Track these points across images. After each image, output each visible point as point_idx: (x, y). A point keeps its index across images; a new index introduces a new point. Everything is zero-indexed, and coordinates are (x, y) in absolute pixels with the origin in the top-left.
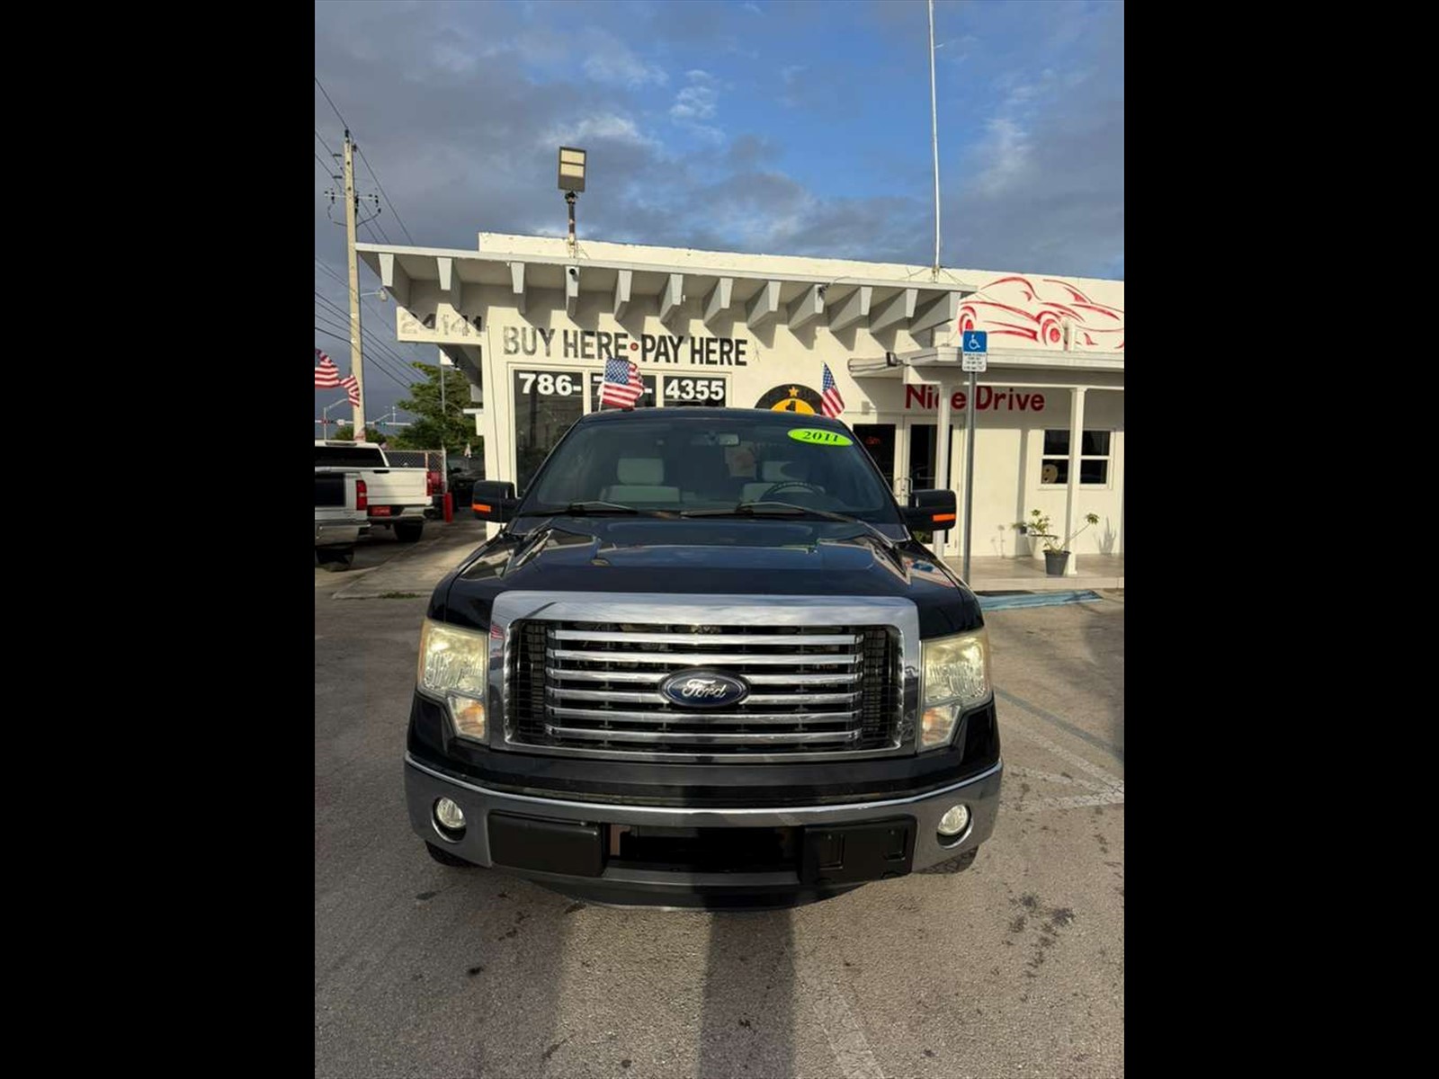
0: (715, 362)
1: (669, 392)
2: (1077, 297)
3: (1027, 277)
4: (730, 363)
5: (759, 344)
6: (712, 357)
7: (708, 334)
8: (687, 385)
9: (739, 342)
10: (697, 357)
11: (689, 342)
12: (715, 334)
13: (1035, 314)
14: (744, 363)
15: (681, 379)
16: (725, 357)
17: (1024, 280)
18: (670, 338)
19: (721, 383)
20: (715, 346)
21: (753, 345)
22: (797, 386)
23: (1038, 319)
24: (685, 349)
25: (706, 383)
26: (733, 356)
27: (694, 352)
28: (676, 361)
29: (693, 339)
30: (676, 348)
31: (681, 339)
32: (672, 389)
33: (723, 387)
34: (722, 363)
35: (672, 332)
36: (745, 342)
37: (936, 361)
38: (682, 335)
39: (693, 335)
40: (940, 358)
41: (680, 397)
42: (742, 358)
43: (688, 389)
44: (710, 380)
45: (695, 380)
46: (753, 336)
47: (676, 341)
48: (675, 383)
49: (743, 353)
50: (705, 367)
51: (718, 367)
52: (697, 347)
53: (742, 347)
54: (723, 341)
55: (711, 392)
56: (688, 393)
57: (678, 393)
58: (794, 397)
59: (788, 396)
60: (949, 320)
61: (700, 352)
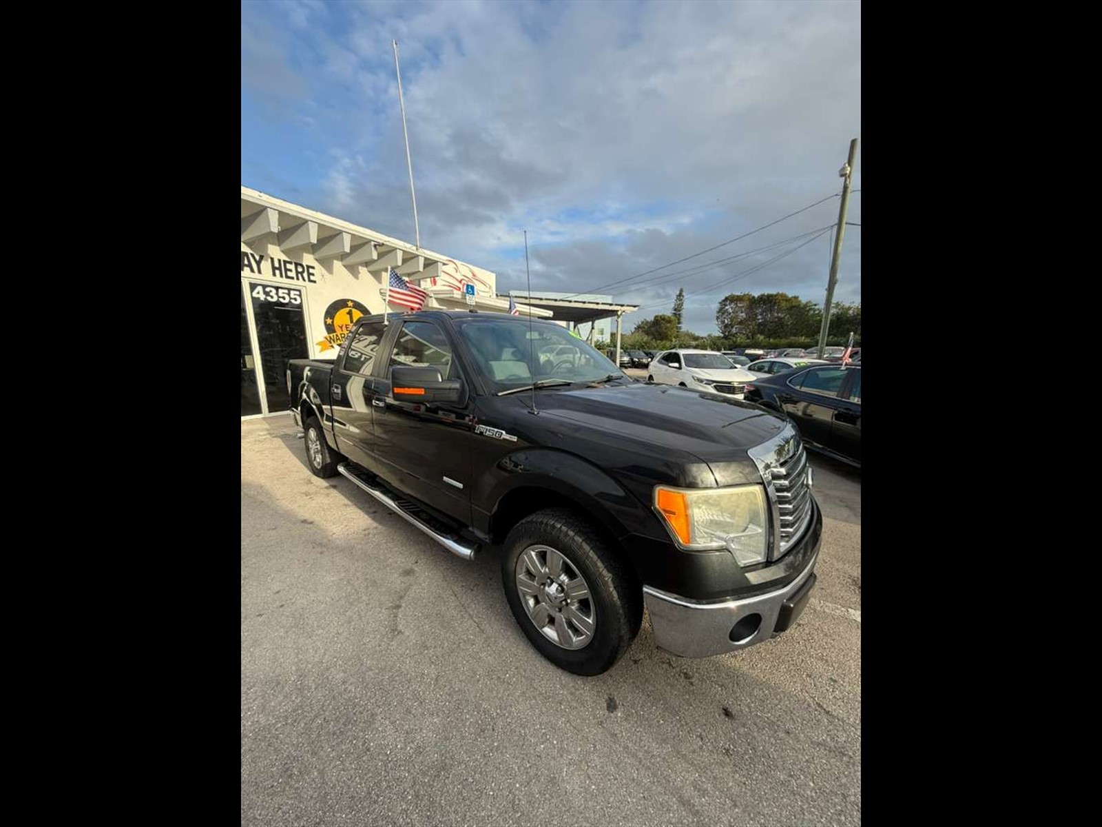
0: (292, 278)
1: (255, 294)
2: (474, 275)
3: (455, 261)
4: (304, 280)
5: (324, 271)
6: (289, 274)
7: (284, 257)
8: (271, 291)
9: (308, 267)
10: (277, 272)
11: (270, 260)
12: (289, 258)
13: (459, 280)
14: (315, 282)
15: (264, 287)
16: (300, 275)
17: (455, 264)
18: (252, 255)
19: (298, 293)
20: (291, 267)
21: (318, 271)
22: (352, 301)
23: (460, 282)
24: (266, 266)
25: (286, 291)
26: (305, 275)
27: (274, 268)
28: (260, 272)
29: (272, 259)
30: (258, 263)
31: (262, 257)
32: (258, 293)
33: (300, 295)
34: (298, 279)
35: (253, 251)
36: (313, 268)
37: (453, 297)
38: (262, 254)
39: (272, 256)
40: (455, 296)
41: (266, 299)
42: (312, 278)
43: (271, 294)
44: (289, 290)
45: (277, 288)
46: (318, 264)
47: (257, 258)
48: (259, 289)
49: (313, 275)
50: (284, 280)
51: (295, 281)
52: (277, 265)
53: (311, 271)
54: (296, 265)
55: (291, 298)
56: (272, 297)
57: (264, 296)
58: (350, 307)
59: (347, 306)
60: (437, 276)
61: (280, 269)
